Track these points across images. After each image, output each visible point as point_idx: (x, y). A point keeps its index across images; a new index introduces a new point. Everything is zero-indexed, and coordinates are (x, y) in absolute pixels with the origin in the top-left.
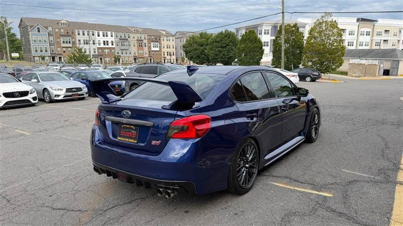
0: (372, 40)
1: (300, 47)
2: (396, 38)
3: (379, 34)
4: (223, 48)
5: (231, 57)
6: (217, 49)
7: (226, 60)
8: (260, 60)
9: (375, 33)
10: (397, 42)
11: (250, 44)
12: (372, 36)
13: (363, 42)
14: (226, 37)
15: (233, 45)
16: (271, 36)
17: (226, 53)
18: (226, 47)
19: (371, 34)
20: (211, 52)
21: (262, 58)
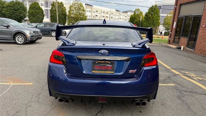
0: (92, 15)
1: (65, 15)
2: (100, 15)
3: (94, 12)
4: (15, 10)
5: (21, 17)
6: (11, 11)
7: (19, 18)
8: (43, 20)
9: (93, 12)
10: (100, 16)
11: (36, 11)
12: (92, 13)
13: (88, 15)
14: (16, 4)
15: (22, 10)
16: (45, 7)
17: (18, 14)
18: (18, 10)
19: (91, 11)
20: (7, 12)
21: (43, 19)
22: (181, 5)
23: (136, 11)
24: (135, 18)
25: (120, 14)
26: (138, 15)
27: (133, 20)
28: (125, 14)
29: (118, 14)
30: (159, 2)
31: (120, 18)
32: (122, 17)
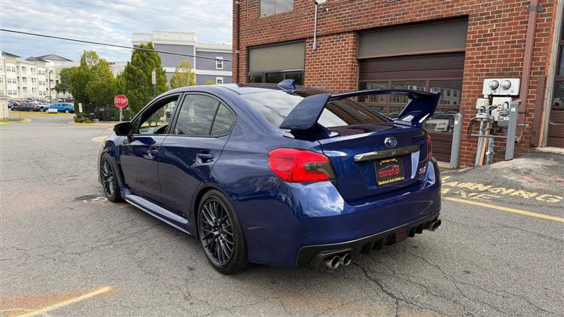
22: (249, 48)
23: (87, 59)
24: (87, 76)
25: (22, 65)
26: (94, 68)
27: (82, 81)
28: (40, 68)
29: (11, 65)
30: (177, 36)
31: (23, 78)
32: (28, 74)
